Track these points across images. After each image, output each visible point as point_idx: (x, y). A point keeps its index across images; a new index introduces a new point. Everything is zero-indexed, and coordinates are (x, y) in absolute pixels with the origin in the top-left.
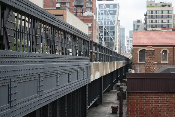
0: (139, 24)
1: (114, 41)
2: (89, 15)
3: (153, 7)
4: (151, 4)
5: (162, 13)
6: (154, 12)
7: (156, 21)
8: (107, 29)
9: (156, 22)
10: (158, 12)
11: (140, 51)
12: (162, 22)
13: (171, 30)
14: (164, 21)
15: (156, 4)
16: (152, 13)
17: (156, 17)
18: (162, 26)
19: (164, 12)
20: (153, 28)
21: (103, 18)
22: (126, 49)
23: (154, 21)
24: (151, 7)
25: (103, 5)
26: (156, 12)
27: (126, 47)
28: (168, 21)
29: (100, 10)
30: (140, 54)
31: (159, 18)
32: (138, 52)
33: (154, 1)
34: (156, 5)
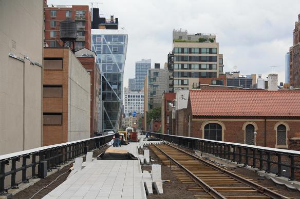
0: (157, 70)
1: (119, 100)
2: (86, 55)
3: (184, 42)
4: (181, 37)
5: (200, 52)
6: (186, 50)
7: (190, 65)
8: (107, 78)
9: (190, 68)
10: (193, 50)
11: (206, 127)
12: (200, 68)
13: (215, 82)
14: (203, 67)
15: (190, 37)
16: (183, 52)
17: (191, 59)
18: (200, 75)
19: (203, 50)
20: (185, 77)
21: (100, 60)
22: (125, 110)
23: (185, 67)
24: (181, 42)
25: (99, 36)
26: (190, 50)
27: (125, 107)
28: (210, 65)
29: (95, 46)
30: (205, 131)
31: (194, 61)
32: (203, 128)
33: (186, 32)
34: (189, 39)
